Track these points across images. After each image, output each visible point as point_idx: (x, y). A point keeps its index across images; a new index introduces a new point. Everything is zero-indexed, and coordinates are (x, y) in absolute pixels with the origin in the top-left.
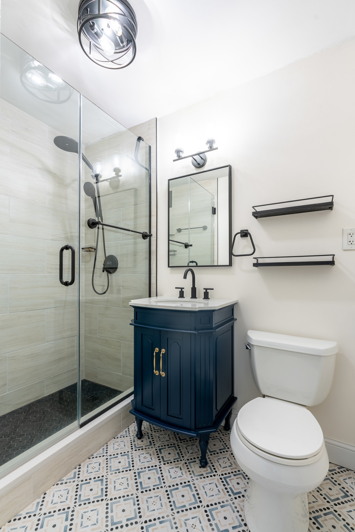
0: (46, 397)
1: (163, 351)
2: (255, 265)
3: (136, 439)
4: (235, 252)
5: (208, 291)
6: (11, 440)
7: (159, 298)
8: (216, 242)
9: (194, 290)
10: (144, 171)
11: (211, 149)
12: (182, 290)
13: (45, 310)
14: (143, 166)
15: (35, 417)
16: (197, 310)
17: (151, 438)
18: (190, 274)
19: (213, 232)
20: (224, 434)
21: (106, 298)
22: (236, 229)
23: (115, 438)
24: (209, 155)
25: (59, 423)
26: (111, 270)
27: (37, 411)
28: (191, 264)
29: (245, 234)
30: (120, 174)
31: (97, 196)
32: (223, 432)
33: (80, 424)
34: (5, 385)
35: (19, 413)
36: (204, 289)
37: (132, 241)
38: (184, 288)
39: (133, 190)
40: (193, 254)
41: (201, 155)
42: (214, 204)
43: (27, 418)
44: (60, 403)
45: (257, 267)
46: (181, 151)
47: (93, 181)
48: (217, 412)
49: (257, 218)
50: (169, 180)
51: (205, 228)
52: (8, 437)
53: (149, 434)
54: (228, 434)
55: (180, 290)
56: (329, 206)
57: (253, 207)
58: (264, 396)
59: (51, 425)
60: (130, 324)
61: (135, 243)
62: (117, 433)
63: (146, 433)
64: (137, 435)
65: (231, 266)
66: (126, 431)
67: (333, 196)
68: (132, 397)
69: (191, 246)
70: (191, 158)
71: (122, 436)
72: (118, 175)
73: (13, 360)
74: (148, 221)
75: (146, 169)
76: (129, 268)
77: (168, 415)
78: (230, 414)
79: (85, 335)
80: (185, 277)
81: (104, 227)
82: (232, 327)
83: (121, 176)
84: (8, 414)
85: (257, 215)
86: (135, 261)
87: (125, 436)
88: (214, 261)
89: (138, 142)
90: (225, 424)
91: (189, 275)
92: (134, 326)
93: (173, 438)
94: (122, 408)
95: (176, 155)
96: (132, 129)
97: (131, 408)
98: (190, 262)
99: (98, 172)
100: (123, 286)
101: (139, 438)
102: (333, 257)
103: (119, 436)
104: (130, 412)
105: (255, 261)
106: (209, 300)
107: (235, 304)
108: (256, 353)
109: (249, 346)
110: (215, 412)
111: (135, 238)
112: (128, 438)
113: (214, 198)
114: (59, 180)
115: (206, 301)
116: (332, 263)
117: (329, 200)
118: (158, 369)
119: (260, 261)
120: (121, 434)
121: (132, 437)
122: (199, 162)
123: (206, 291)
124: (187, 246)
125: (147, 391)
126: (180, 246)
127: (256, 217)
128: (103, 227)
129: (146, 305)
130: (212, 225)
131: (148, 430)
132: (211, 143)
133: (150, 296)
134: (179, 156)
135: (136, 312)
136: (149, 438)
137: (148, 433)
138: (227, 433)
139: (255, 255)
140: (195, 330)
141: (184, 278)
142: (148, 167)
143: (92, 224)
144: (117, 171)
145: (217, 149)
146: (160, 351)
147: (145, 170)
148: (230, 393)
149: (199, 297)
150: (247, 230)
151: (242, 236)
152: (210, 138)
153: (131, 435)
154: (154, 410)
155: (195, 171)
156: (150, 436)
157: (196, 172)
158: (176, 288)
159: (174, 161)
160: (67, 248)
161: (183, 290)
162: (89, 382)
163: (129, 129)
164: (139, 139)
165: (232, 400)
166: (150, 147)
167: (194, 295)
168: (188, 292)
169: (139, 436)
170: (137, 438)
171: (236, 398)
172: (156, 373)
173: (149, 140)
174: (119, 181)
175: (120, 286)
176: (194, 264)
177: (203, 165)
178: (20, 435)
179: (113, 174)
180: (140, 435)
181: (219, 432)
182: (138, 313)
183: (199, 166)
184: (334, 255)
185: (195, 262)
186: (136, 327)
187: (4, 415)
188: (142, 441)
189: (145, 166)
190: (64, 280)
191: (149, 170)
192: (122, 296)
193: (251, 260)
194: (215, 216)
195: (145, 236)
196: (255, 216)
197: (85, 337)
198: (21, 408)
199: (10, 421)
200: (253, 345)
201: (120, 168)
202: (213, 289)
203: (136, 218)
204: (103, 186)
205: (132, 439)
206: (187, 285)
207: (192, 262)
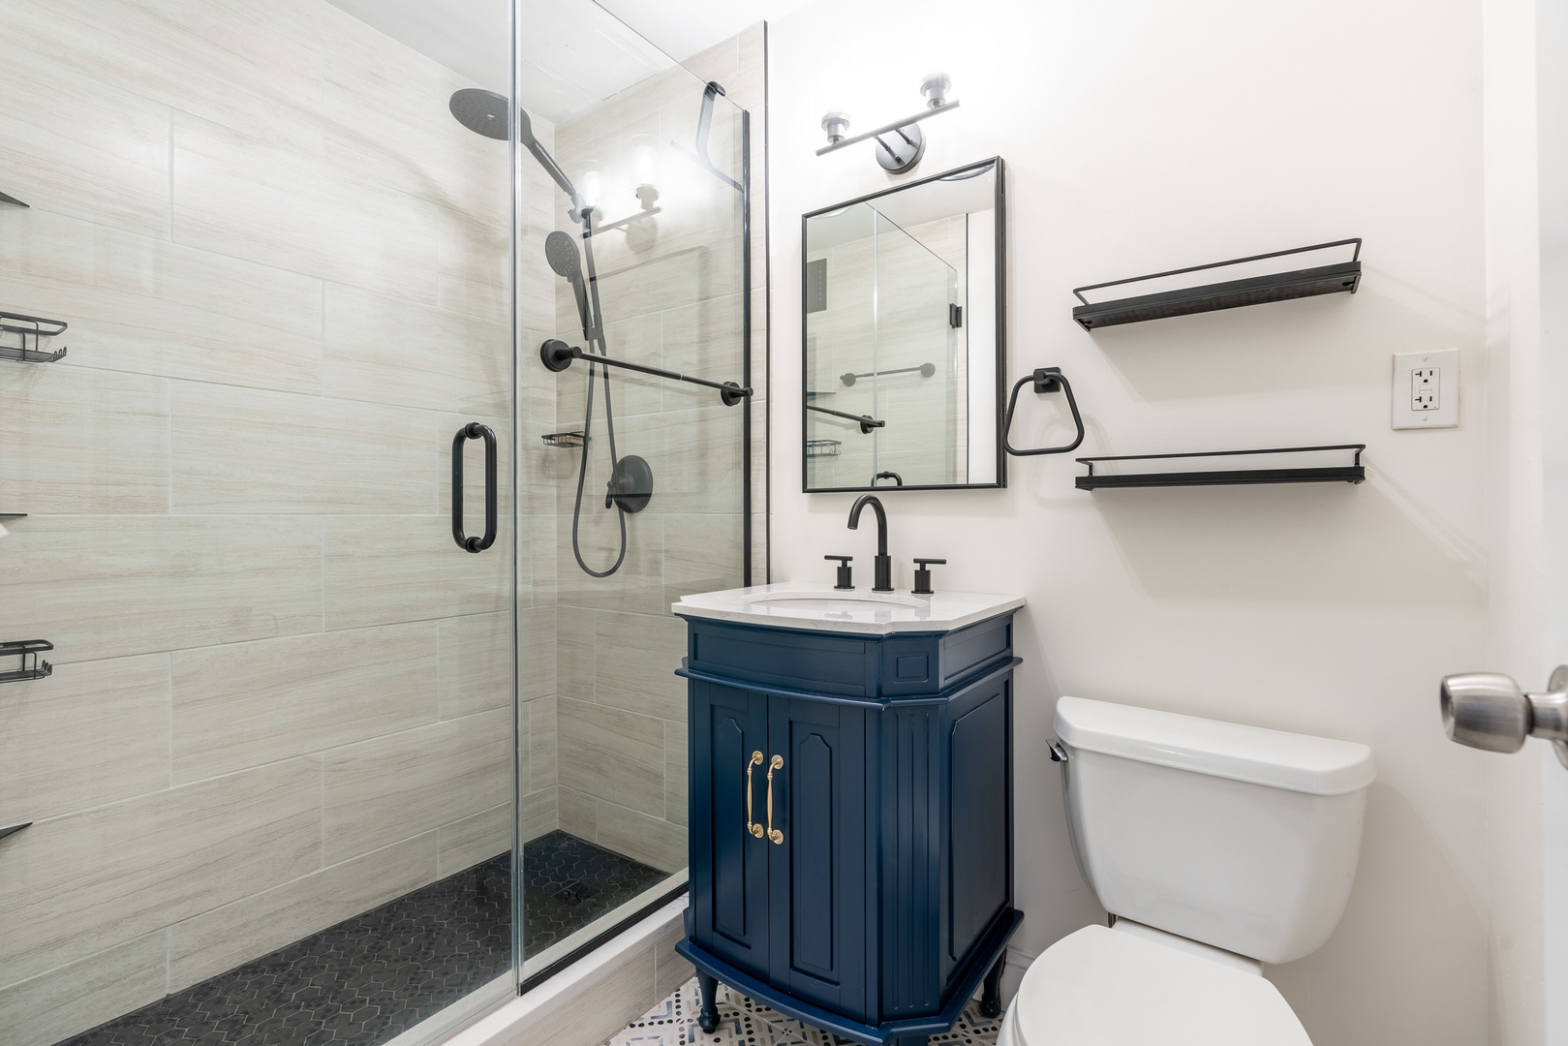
0: (441, 883)
1: (777, 761)
2: (1083, 483)
3: (698, 1030)
4: (1016, 441)
5: (928, 567)
6: (323, 1017)
7: (776, 590)
8: (961, 415)
9: (883, 564)
10: (730, 190)
11: (937, 105)
12: (844, 564)
13: (436, 622)
14: (724, 177)
15: (404, 944)
16: (884, 632)
17: (744, 1030)
18: (868, 511)
19: (952, 382)
20: (980, 1028)
21: (619, 587)
22: (1020, 367)
23: (632, 1026)
24: (931, 130)
25: (469, 969)
26: (630, 502)
27: (411, 927)
28: (882, 483)
29: (1049, 382)
30: (656, 204)
31: (586, 275)
32: (976, 1020)
33: (521, 980)
34: (315, 845)
35: (357, 931)
36: (916, 561)
37: (693, 411)
38: (851, 559)
39: (696, 254)
40: (887, 451)
41: (905, 130)
42: (956, 296)
43: (381, 948)
44: (479, 902)
45: (1090, 489)
46: (843, 122)
47: (575, 230)
48: (953, 964)
49: (1088, 328)
50: (807, 216)
51: (927, 370)
52: (318, 1005)
53: (741, 1017)
54: (994, 1029)
55: (839, 563)
56: (1343, 278)
57: (1076, 291)
58: (1112, 920)
59: (445, 974)
60: (677, 673)
61: (703, 419)
62: (640, 1008)
63: (731, 1013)
64: (701, 1020)
65: (1005, 486)
66: (669, 1004)
67: (1358, 241)
68: (682, 903)
69: (881, 424)
70: (873, 142)
71: (656, 1021)
72: (650, 210)
73: (340, 771)
74: (741, 349)
75: (735, 184)
76: (685, 494)
77: (792, 966)
78: (1001, 964)
79: (559, 699)
80: (853, 523)
81: (611, 369)
82: (1008, 686)
83: (658, 210)
84: (328, 930)
85: (1091, 318)
86: (703, 473)
87: (665, 1020)
88: (955, 473)
89: (707, 100)
90: (984, 997)
91: (868, 515)
92: (690, 678)
93: (814, 1033)
94: (658, 932)
95: (825, 134)
96: (689, 64)
97: (682, 935)
98: (879, 476)
99: (590, 204)
100: (666, 551)
101: (708, 1031)
102: (1357, 455)
103: (646, 1018)
104: (677, 949)
105: (1083, 471)
106: (932, 597)
107: (1015, 610)
108: (1086, 775)
109: (1063, 751)
110: (946, 966)
111: (702, 403)
112: (676, 1026)
113: (955, 279)
114: (474, 229)
115: (920, 600)
116: (1355, 474)
117: (1343, 255)
118: (760, 817)
119: (1102, 469)
120: (654, 1011)
121: (686, 1025)
122: (898, 152)
123: (923, 567)
124: (867, 426)
125: (729, 882)
126: (847, 427)
127: (1087, 325)
128: (605, 368)
129: (721, 613)
130: (950, 359)
131: (738, 1002)
132: (935, 87)
133: (748, 583)
134: (836, 138)
135: (695, 635)
136: (738, 1031)
137: (736, 1014)
138: (989, 1027)
139: (1082, 451)
140: (879, 695)
141: (849, 526)
142: (740, 180)
143: (556, 357)
144: (646, 195)
145: (955, 105)
146: (767, 762)
147: (731, 188)
148: (1001, 899)
149: (901, 587)
150: (1057, 370)
151: (1039, 389)
152: (934, 71)
153: (685, 1016)
154: (749, 947)
155: (888, 182)
156: (743, 1024)
157: (889, 185)
158: (827, 557)
159: (820, 153)
160: (473, 431)
161: (849, 564)
162: (570, 838)
163: (683, 64)
164: (712, 89)
165: (1007, 919)
166: (746, 115)
167: (883, 582)
168: (864, 571)
169: (707, 1023)
170: (700, 1028)
171: (1021, 914)
172: (756, 830)
173: (743, 91)
174: (654, 226)
175: (660, 551)
176: (892, 482)
177: (913, 164)
178: (354, 1002)
179: (636, 208)
180: (711, 1020)
181: (965, 1021)
182: (700, 638)
183: (901, 166)
184: (1361, 447)
185: (893, 475)
186: (694, 686)
187: (314, 936)
188: (717, 1040)
189: (731, 176)
190: (467, 534)
191: (744, 186)
192: (664, 581)
193: (1070, 467)
194: (961, 331)
195: (730, 395)
196: (1081, 322)
197: (559, 705)
198: (366, 915)
199: (329, 956)
200: (1073, 749)
201: (656, 187)
202: (943, 562)
203: (704, 341)
204: (607, 246)
205: (686, 1033)
206: (862, 546)
207: (886, 476)
